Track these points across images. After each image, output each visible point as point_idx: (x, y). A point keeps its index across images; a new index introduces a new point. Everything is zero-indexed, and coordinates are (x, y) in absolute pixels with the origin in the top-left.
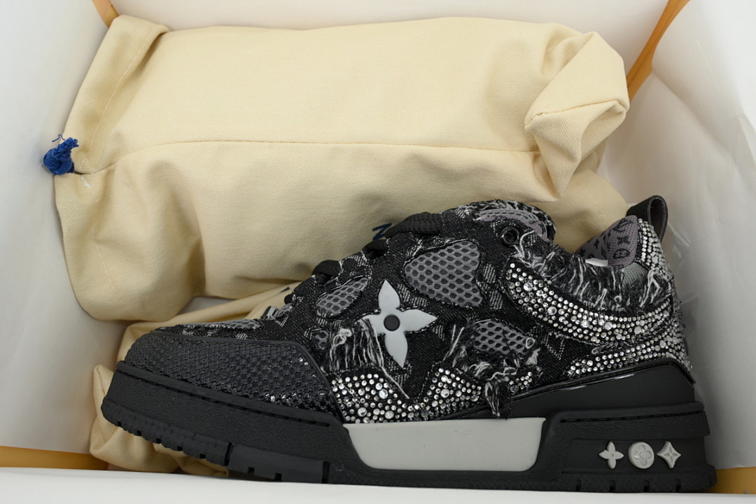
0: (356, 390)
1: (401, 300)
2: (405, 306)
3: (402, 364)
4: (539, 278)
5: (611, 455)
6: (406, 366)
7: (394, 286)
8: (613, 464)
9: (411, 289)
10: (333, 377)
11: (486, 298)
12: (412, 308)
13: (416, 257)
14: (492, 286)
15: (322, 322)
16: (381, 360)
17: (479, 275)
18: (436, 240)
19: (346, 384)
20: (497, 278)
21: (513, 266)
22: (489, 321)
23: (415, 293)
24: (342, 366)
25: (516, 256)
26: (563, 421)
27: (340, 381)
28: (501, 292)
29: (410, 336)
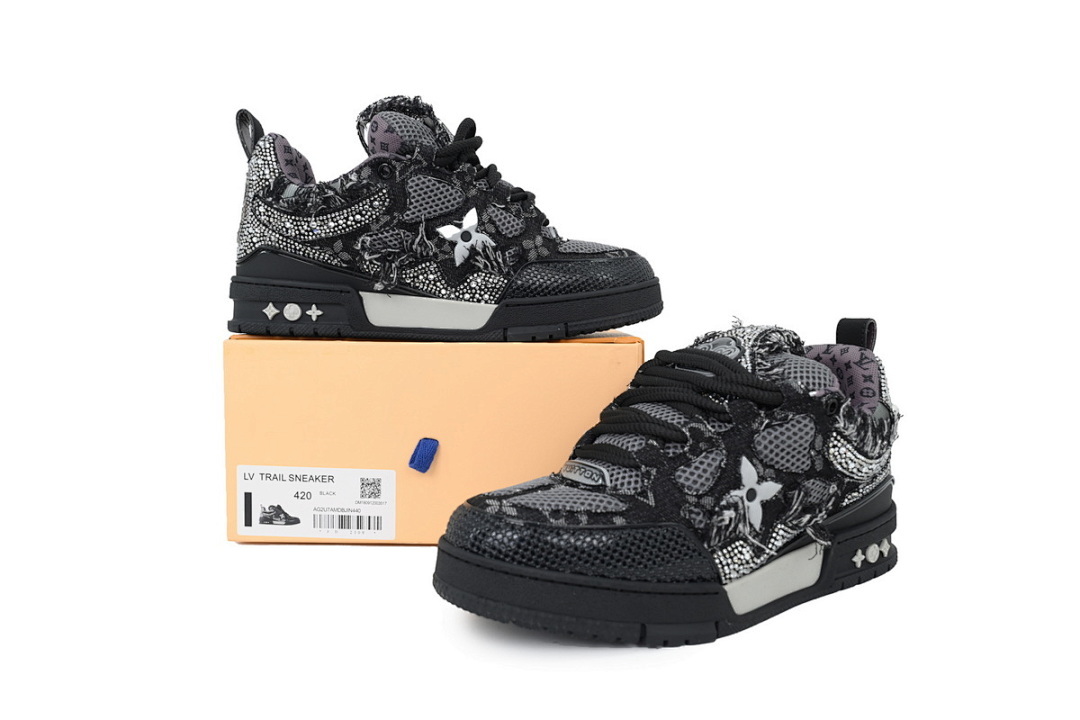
0: (731, 558)
1: (758, 473)
2: (762, 479)
3: (758, 529)
4: (849, 442)
5: (858, 559)
6: (761, 529)
7: (751, 462)
8: (859, 565)
9: (761, 461)
10: (714, 552)
11: (813, 462)
12: (767, 481)
13: (763, 430)
14: (819, 452)
15: (693, 500)
16: (748, 529)
17: (812, 446)
18: (778, 413)
19: (724, 555)
20: (824, 445)
21: (835, 434)
22: (812, 481)
23: (766, 466)
24: (719, 541)
25: (837, 425)
26: (839, 543)
27: (720, 553)
28: (824, 456)
29: (765, 505)
